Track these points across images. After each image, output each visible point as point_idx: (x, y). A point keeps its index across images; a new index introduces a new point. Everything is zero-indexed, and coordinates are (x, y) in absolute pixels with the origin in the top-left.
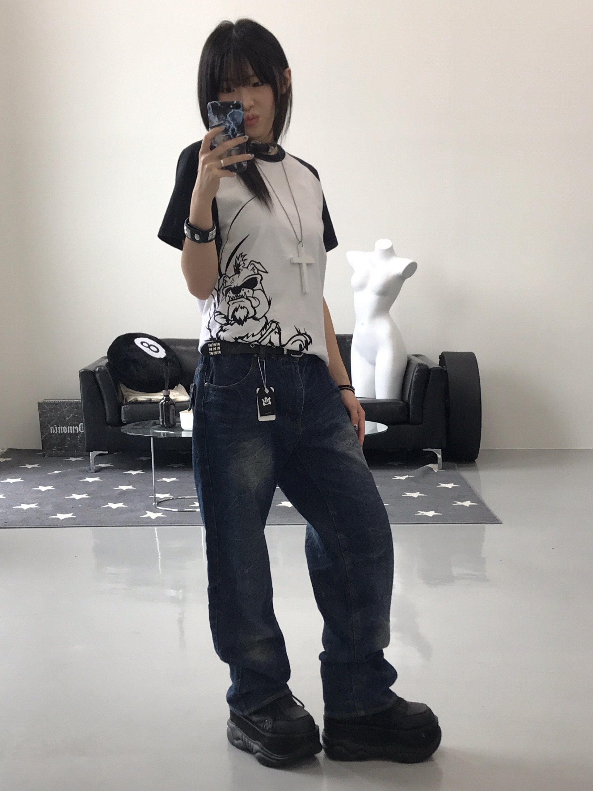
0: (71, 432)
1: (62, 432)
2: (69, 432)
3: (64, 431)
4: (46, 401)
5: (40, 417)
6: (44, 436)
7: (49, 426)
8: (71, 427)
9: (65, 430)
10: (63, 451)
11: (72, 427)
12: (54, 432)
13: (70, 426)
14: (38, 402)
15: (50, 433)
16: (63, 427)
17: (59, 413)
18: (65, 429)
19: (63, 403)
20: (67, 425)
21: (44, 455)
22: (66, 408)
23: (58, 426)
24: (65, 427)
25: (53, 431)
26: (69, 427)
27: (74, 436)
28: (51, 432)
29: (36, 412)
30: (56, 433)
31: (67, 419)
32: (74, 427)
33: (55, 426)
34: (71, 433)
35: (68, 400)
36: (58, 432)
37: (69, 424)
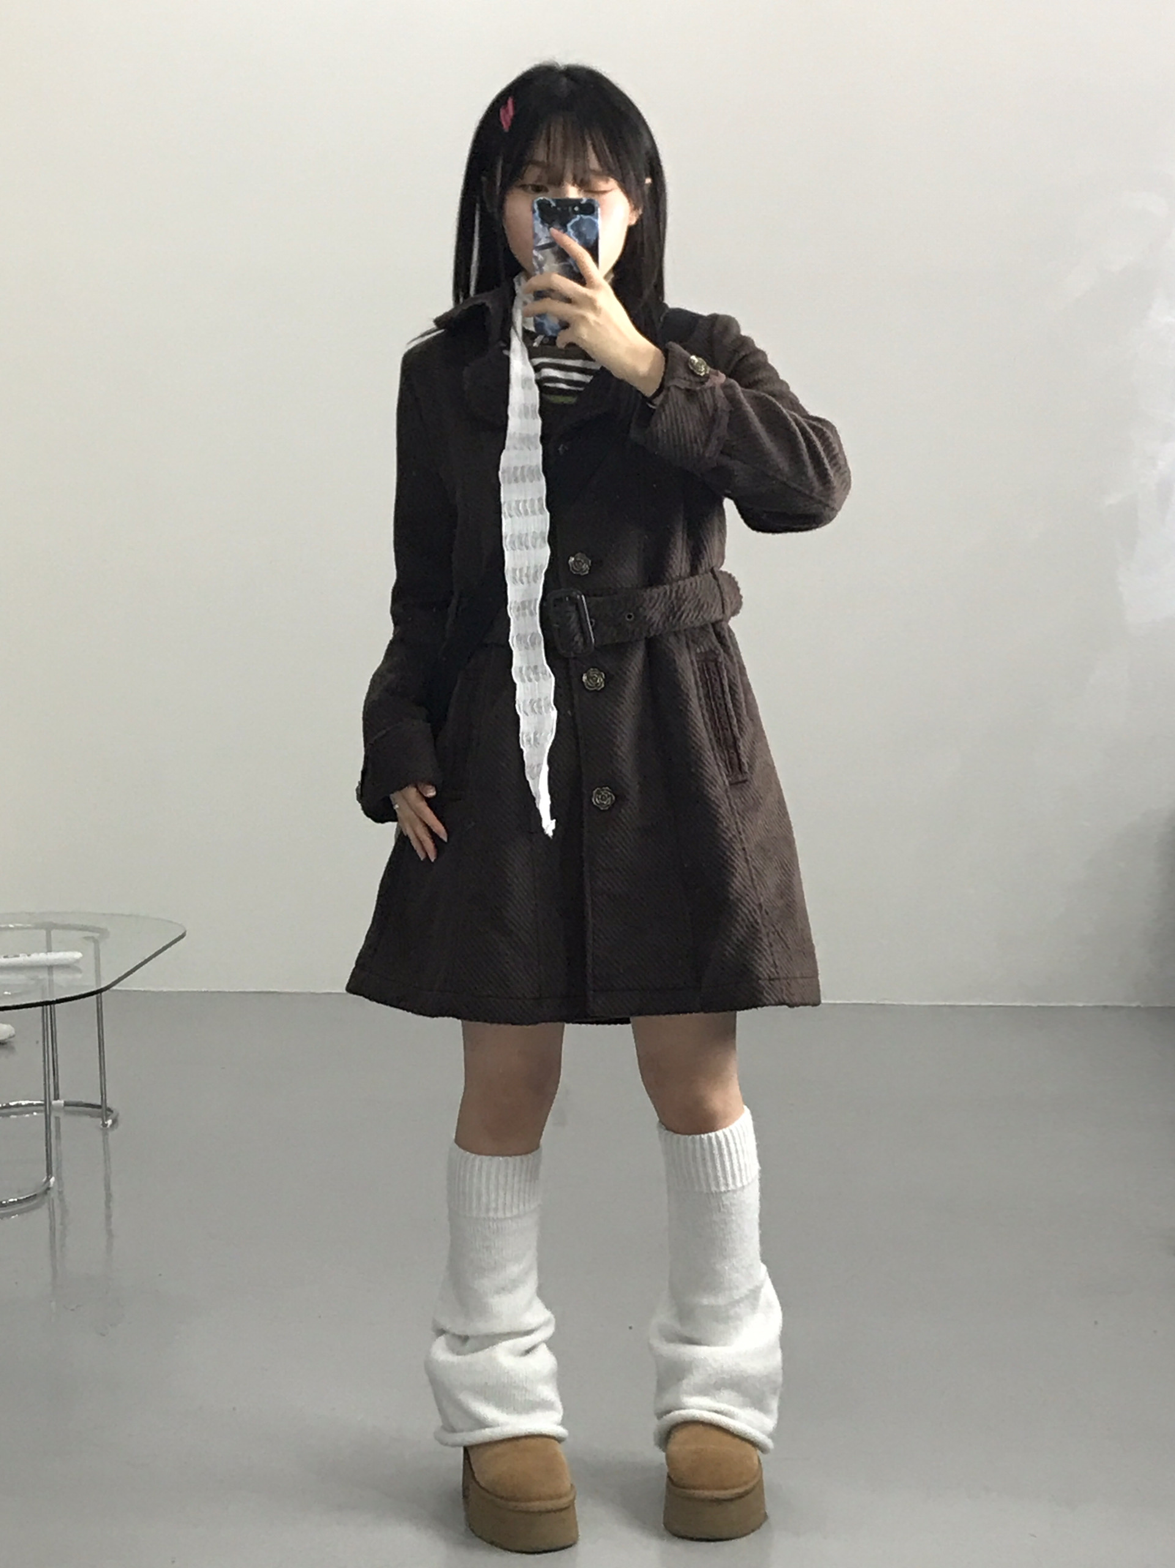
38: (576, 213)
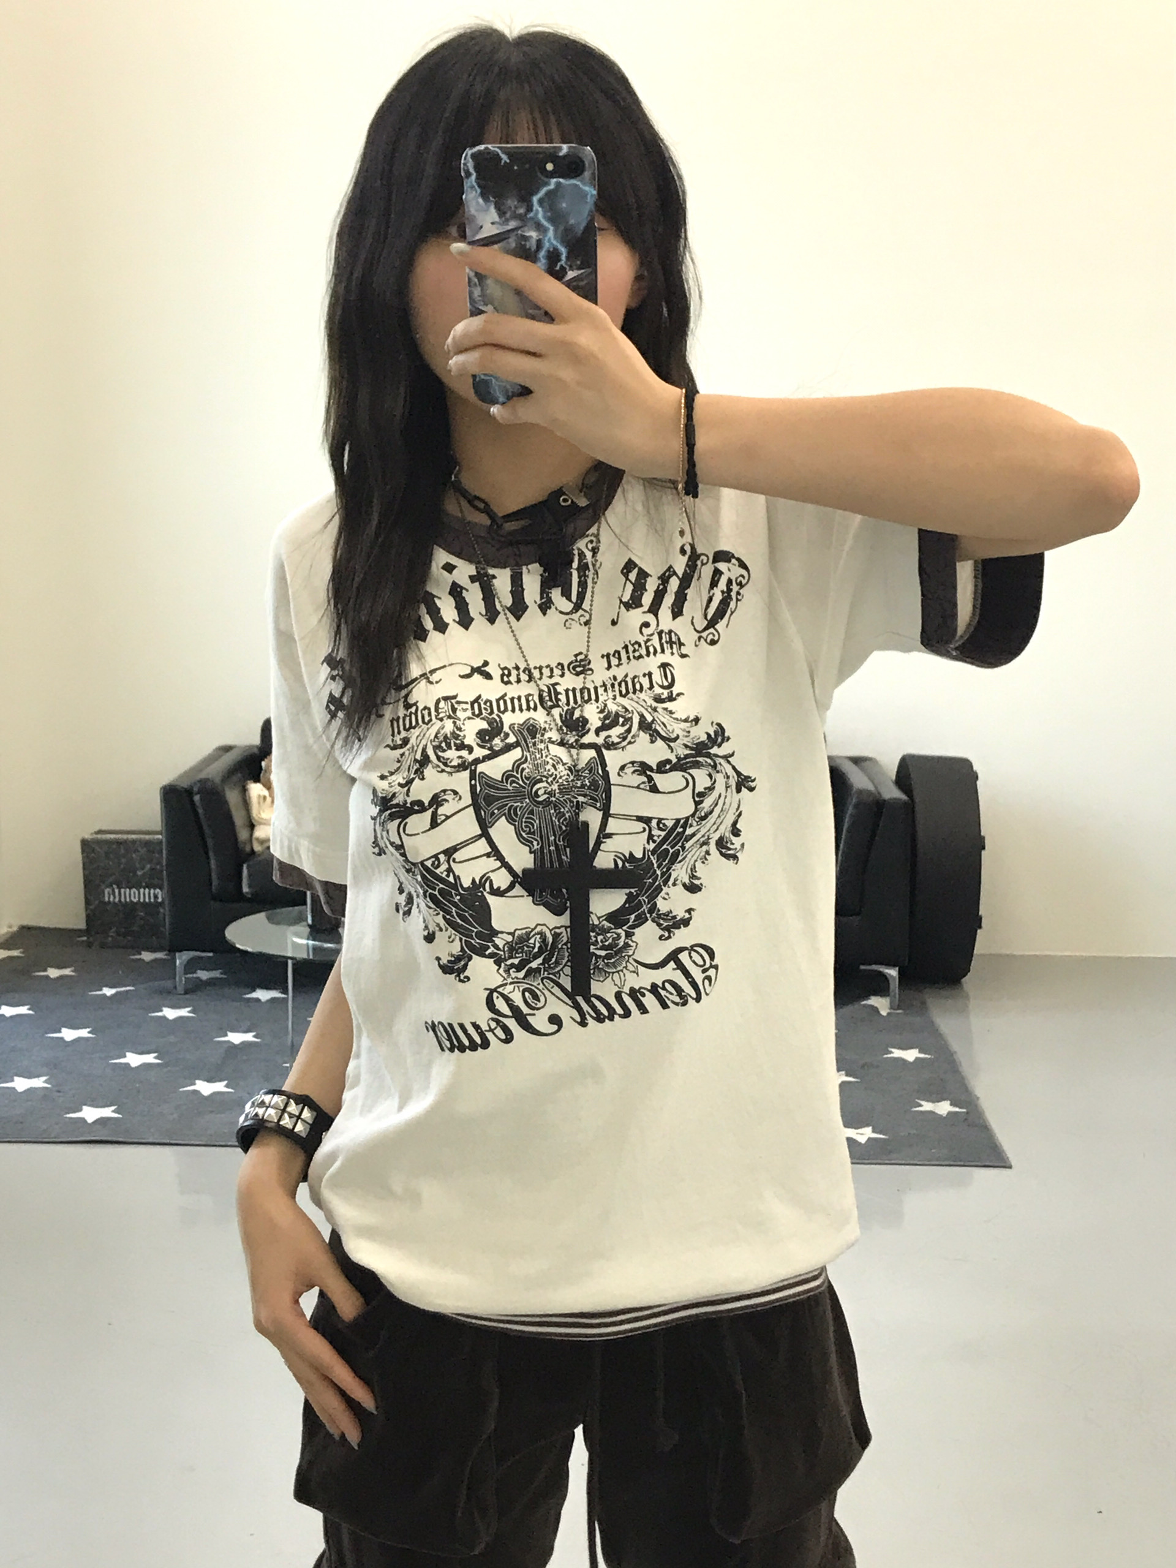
0: (147, 900)
1: (128, 900)
2: (142, 900)
3: (133, 899)
4: (99, 836)
5: (84, 869)
6: (92, 907)
7: (103, 887)
8: (147, 890)
9: (133, 895)
10: (129, 938)
11: (150, 890)
12: (111, 899)
13: (145, 889)
14: (80, 838)
15: (105, 903)
16: (130, 888)
17: (123, 860)
18: (134, 893)
19: (134, 842)
20: (138, 886)
21: (89, 945)
22: (138, 851)
23: (119, 888)
24: (134, 890)
25: (109, 898)
26: (142, 890)
27: (151, 908)
28: (107, 899)
29: (76, 855)
30: (117, 900)
31: (139, 873)
32: (152, 891)
33: (115, 886)
34: (147, 903)
35: (142, 836)
36: (120, 901)
37: (144, 884)
38: (552, 175)
